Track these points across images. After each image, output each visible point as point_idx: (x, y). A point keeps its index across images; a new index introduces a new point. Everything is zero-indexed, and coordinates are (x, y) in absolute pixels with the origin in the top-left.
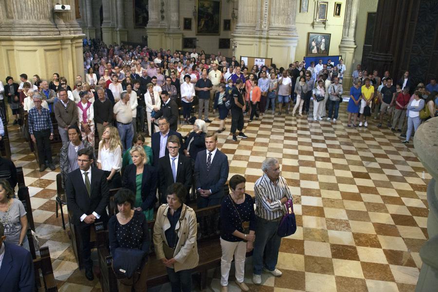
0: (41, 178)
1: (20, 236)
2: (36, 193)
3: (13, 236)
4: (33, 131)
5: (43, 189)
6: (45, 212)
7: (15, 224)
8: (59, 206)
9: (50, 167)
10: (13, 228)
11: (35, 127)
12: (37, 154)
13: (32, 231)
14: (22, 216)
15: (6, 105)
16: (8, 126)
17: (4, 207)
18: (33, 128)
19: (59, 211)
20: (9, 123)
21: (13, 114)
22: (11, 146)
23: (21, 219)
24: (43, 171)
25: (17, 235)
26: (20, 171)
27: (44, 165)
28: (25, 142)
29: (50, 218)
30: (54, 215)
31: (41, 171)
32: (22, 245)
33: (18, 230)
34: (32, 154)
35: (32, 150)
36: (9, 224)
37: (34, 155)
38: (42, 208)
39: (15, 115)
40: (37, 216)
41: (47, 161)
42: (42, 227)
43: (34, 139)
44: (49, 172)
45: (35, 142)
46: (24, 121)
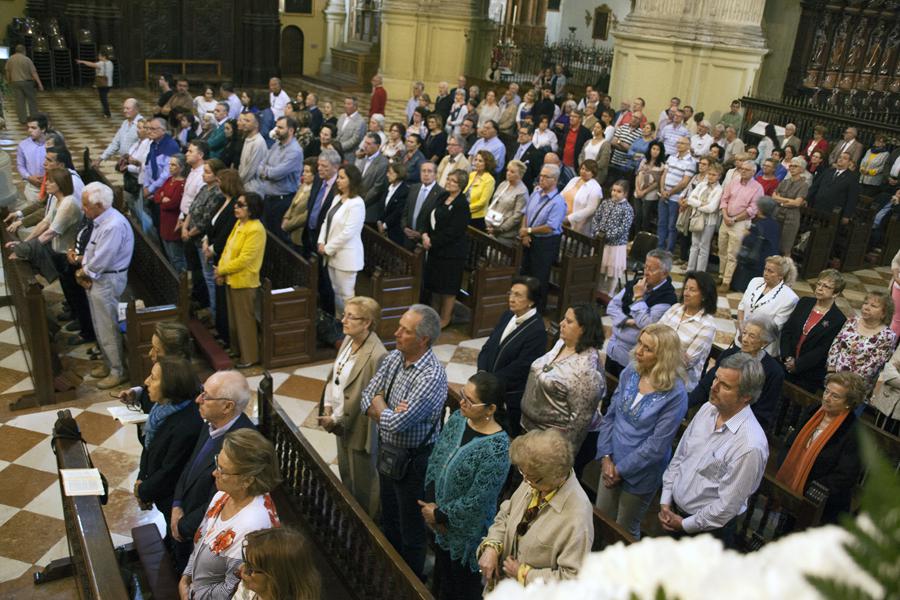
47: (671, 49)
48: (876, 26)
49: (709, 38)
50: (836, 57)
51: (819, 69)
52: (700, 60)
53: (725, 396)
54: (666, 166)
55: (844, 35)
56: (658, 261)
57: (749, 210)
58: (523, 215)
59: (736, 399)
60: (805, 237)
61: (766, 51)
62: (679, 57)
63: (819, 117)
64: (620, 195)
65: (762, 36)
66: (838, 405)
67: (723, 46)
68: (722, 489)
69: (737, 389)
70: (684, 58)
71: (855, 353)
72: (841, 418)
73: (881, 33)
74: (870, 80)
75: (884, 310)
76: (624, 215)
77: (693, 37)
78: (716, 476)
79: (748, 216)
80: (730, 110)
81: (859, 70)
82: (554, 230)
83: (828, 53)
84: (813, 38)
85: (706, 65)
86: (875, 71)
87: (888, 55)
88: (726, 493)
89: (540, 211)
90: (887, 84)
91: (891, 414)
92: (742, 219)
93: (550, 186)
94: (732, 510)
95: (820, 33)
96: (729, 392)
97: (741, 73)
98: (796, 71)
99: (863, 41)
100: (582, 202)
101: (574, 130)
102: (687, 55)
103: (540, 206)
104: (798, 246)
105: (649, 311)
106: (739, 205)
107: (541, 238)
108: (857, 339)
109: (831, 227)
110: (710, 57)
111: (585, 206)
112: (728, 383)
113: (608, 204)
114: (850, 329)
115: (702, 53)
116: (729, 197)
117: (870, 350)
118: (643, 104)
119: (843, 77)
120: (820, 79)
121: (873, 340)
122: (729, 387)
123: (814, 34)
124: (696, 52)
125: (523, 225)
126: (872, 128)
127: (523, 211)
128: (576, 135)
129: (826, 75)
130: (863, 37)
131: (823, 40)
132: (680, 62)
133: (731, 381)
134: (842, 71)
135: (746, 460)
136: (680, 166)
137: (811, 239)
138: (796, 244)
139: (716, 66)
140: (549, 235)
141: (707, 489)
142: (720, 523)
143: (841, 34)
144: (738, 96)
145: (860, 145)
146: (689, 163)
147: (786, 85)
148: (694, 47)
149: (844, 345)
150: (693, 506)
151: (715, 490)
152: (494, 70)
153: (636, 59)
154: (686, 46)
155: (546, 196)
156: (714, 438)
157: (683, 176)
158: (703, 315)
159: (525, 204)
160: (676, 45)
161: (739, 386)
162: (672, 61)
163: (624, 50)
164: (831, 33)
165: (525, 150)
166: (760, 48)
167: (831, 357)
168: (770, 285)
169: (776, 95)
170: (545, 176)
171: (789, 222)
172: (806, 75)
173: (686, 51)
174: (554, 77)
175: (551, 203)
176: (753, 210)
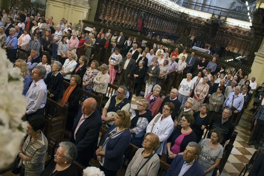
0: (246, 148)
1: (210, 167)
2: (237, 154)
3: (207, 165)
4: (258, 118)
5: (242, 154)
6: (234, 168)
7: (212, 159)
8: (244, 170)
9: (255, 146)
10: (209, 160)
11: (261, 116)
12: (252, 133)
13: (218, 170)
14: (218, 157)
15: (252, 97)
16: (245, 110)
17: (213, 146)
18: (259, 117)
19: (243, 174)
20: (248, 108)
21: (253, 105)
22: (240, 121)
23: (217, 159)
24: (249, 145)
25: (208, 166)
26: (235, 134)
27: (252, 142)
28: (250, 124)
29: (234, 173)
30: (238, 173)
31: (248, 144)
32: (207, 173)
33: (211, 163)
34: (250, 132)
35: (251, 130)
36: (208, 156)
37: (250, 133)
38: (234, 164)
39: (254, 106)
40: (228, 167)
41: (255, 141)
42: (226, 175)
43: (255, 123)
44: (253, 148)
45: (255, 125)
46: (257, 111)
47: (63, 4)
48: (118, 5)
49: (73, 2)
50: (108, 12)
51: (104, 14)
52: (71, 8)
53: (35, 76)
54: (55, 34)
55: (110, 6)
56: (34, 51)
57: (75, 46)
58: (5, 43)
59: (38, 77)
60: (93, 55)
61: (89, 8)
62: (65, 7)
63: (103, 27)
64: (37, 39)
65: (89, 4)
66: (73, 83)
67: (77, 5)
68: (35, 101)
69: (38, 74)
70: (66, 7)
71: (89, 76)
72: (75, 86)
73: (119, 7)
74: (117, 19)
75: (96, 66)
76: (37, 45)
77: (69, 1)
78: (33, 98)
79: (75, 48)
80: (78, 23)
81: (114, 16)
82: (13, 47)
83: (106, 11)
84: (102, 6)
85: (73, 10)
86: (118, 17)
87: (121, 13)
88: (36, 102)
89: (9, 41)
90: (121, 21)
91: (95, 91)
92: (73, 49)
93: (12, 34)
94: (37, 106)
95: (103, 5)
96: (36, 75)
97: (82, 13)
98: (97, 14)
99: (115, 8)
100: (25, 41)
101: (29, 23)
102: (67, 6)
103: (9, 40)
104: (91, 58)
105: (32, 65)
106: (73, 45)
107: (9, 49)
108: (89, 73)
109: (100, 53)
110: (74, 8)
111: (25, 42)
112: (36, 72)
113: (33, 42)
114: (88, 70)
115: (71, 6)
116: (70, 43)
117: (92, 75)
118: (52, 18)
119: (110, 17)
120: (104, 17)
121: (92, 73)
122: (36, 73)
123: (102, 5)
124: (70, 6)
125: (5, 46)
126: (115, 30)
127: (5, 42)
128: (29, 24)
129: (105, 16)
130: (115, 7)
131: (104, 7)
132: (65, 8)
133: (37, 71)
134: (109, 16)
135: (40, 93)
136: (58, 34)
137: (94, 56)
138: (90, 57)
139: (75, 10)
140: (12, 49)
141: (31, 101)
142: (35, 110)
143: (109, 6)
144: (81, 19)
145: (111, 34)
146: (60, 33)
147: (95, 18)
148: (69, 4)
149: (86, 75)
150: (28, 107)
151: (33, 102)
152: (11, 6)
153: (52, 6)
154: (67, 4)
155: (11, 37)
156: (33, 88)
157: (59, 37)
158: (47, 65)
159: (5, 40)
160: (64, 3)
161: (38, 73)
162: (63, 8)
163: (49, 3)
164: (106, 5)
165: (9, 25)
166: (88, 7)
167: (84, 78)
168: (70, 60)
169: (92, 20)
170: (11, 31)
171: (88, 51)
172: (100, 16)
173: (67, 5)
174: (30, 10)
175: (13, 39)
176: (77, 46)
